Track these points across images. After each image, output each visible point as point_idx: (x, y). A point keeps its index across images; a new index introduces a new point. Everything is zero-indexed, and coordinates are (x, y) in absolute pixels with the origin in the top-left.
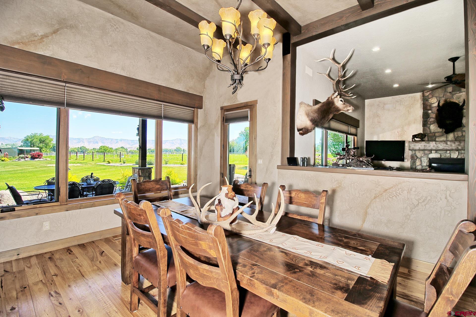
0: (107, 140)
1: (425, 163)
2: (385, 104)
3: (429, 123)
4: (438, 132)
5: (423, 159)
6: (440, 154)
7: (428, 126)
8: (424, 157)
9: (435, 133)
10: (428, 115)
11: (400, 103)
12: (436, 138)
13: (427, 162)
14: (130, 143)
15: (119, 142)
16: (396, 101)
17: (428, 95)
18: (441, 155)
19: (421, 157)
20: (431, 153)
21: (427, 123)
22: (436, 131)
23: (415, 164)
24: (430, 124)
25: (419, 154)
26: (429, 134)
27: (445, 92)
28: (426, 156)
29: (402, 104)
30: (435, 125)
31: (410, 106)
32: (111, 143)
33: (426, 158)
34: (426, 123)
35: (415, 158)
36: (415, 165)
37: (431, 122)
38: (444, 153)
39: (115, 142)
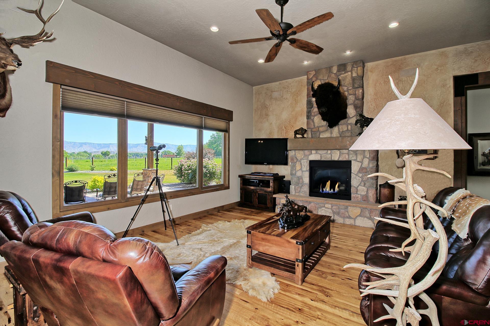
0: (68, 143)
1: (305, 167)
2: (272, 92)
3: (313, 114)
4: (322, 126)
5: (303, 162)
6: (320, 154)
7: (312, 118)
8: (304, 159)
9: (318, 127)
10: (312, 104)
11: (287, 90)
12: (320, 134)
13: (307, 166)
14: (96, 147)
15: (83, 146)
16: (283, 87)
17: (312, 78)
18: (321, 157)
19: (301, 159)
20: (311, 154)
21: (311, 114)
22: (320, 125)
23: (295, 168)
24: (314, 116)
25: (299, 155)
26: (312, 128)
27: (329, 73)
28: (306, 158)
29: (290, 91)
30: (319, 117)
31: (297, 93)
32: (73, 147)
33: (306, 160)
34: (309, 114)
35: (295, 161)
36: (295, 170)
37: (314, 113)
38: (324, 153)
39: (79, 146)
